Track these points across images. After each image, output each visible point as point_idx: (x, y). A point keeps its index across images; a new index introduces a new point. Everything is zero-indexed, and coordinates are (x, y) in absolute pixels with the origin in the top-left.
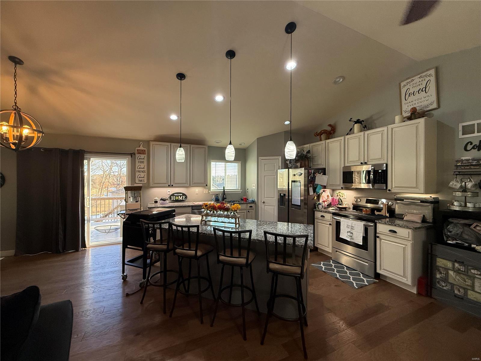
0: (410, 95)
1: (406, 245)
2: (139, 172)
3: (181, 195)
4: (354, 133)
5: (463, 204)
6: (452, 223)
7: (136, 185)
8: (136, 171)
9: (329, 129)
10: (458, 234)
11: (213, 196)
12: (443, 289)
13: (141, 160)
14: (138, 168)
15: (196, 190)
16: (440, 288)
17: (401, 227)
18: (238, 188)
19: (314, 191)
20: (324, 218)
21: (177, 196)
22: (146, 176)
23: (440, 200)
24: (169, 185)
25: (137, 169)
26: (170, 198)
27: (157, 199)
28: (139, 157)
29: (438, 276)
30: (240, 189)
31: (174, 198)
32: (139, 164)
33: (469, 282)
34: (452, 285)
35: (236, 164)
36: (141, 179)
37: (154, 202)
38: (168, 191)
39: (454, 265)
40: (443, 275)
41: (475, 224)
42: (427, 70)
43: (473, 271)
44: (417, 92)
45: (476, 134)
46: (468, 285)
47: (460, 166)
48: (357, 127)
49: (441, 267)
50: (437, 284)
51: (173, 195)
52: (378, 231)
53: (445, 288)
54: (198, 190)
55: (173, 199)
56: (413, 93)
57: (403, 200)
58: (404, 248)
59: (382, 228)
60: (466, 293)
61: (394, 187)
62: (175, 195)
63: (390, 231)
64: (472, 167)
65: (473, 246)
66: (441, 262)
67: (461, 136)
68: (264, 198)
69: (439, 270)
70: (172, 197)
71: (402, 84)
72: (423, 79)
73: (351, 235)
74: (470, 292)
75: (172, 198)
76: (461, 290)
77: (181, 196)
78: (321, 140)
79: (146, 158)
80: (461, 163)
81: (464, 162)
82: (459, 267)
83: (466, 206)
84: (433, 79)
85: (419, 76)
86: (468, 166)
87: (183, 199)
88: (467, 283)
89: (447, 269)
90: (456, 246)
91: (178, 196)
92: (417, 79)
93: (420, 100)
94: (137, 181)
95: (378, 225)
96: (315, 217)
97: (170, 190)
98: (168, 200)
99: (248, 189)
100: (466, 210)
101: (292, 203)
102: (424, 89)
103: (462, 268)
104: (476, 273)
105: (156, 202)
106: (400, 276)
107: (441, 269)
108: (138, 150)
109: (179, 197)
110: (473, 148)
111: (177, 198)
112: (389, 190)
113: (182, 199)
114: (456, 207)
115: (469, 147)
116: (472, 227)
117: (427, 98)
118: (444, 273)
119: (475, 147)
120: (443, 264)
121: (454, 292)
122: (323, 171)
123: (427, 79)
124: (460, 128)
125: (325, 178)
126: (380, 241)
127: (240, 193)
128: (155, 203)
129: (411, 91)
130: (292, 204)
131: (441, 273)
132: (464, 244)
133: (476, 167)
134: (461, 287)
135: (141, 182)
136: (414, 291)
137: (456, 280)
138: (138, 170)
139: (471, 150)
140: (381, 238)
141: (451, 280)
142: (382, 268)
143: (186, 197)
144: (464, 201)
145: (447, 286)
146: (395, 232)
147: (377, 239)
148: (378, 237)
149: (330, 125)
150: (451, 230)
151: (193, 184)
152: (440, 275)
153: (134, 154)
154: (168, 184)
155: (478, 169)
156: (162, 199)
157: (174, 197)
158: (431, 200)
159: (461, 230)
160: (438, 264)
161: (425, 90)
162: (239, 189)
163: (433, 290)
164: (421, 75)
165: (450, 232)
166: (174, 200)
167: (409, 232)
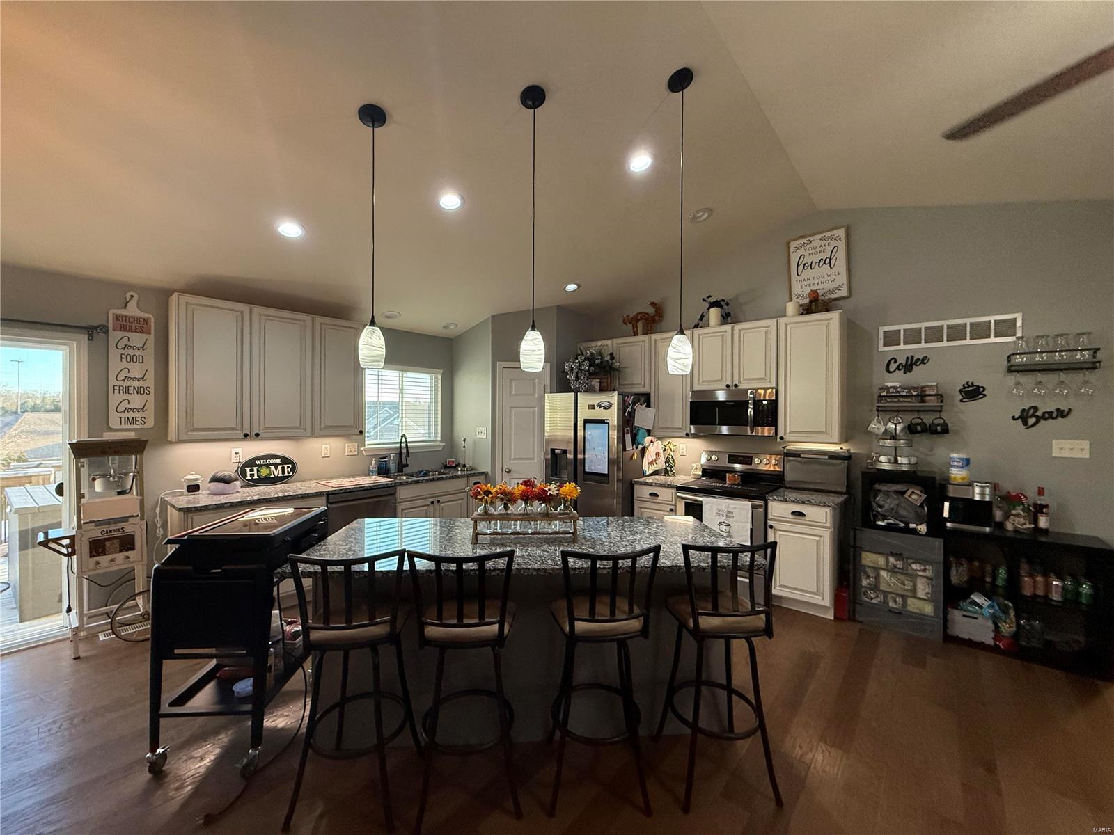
0: (805, 268)
1: (821, 536)
2: (126, 390)
3: (279, 461)
4: (708, 326)
5: (892, 459)
6: (880, 491)
7: (108, 436)
8: (111, 389)
9: (651, 311)
10: (892, 509)
11: (374, 462)
12: (871, 603)
13: (131, 352)
14: (121, 377)
15: (324, 446)
16: (868, 602)
17: (813, 504)
18: (433, 439)
19: (634, 442)
20: (656, 498)
21: (264, 465)
22: (151, 407)
23: (854, 453)
24: (246, 435)
25: (112, 382)
26: (243, 473)
27: (197, 479)
28: (125, 341)
29: (865, 583)
30: (439, 439)
31: (255, 472)
32: (124, 364)
33: (909, 585)
34: (885, 593)
35: (428, 376)
36: (130, 415)
37: (185, 490)
38: (234, 451)
39: (887, 560)
40: (871, 579)
41: (910, 491)
42: (833, 229)
43: (914, 566)
44: (817, 264)
45: (902, 347)
46: (907, 590)
47: (884, 396)
48: (714, 314)
49: (869, 567)
50: (863, 596)
51: (251, 463)
52: (770, 516)
53: (874, 601)
54: (328, 446)
55: (252, 475)
56: (810, 264)
57: (799, 456)
58: (818, 542)
59: (779, 509)
60: (904, 604)
61: (788, 431)
62: (258, 462)
63: (793, 513)
64: (901, 399)
65: (912, 526)
66: (868, 559)
67: (881, 348)
68: (510, 460)
69: (865, 573)
70: (248, 469)
71: (793, 245)
72: (827, 243)
73: (728, 528)
74: (910, 601)
75: (248, 473)
76: (898, 599)
77: (276, 466)
78: (636, 334)
79: (151, 346)
80: (887, 393)
81: (891, 390)
82: (895, 563)
83: (896, 461)
84: (842, 245)
85: (820, 236)
86: (895, 397)
87: (283, 472)
88: (906, 587)
89: (877, 569)
90: (889, 528)
91: (268, 466)
92: (816, 241)
93: (821, 280)
94: (114, 422)
95: (771, 504)
96: (635, 498)
97: (239, 450)
98: (236, 480)
99: (464, 440)
100: (899, 468)
101: (587, 470)
102: (828, 261)
103: (899, 564)
104: (918, 569)
105: (193, 488)
106: (811, 593)
107: (868, 569)
108: (117, 317)
109: (272, 467)
110: (898, 368)
111: (264, 472)
112: (782, 438)
113: (281, 475)
114: (884, 464)
115: (893, 367)
116: (906, 495)
117: (832, 278)
118: (874, 575)
119: (901, 368)
120: (871, 561)
121: (888, 604)
122: (646, 399)
123: (833, 244)
124: (881, 336)
125: (650, 413)
126: (775, 534)
127: (441, 449)
128: (188, 491)
129: (808, 260)
130: (585, 473)
131: (868, 577)
132: (897, 524)
133: (906, 400)
134: (897, 595)
135: (129, 426)
136: (830, 616)
137: (890, 585)
138: (118, 383)
139: (895, 370)
140: (776, 528)
141: (883, 587)
142: (778, 584)
143: (294, 469)
144: (894, 454)
145: (877, 597)
146: (802, 515)
147: (769, 530)
148: (771, 527)
149: (653, 304)
150: (882, 503)
151: (320, 430)
152: (868, 581)
153: (104, 329)
154: (242, 430)
155: (910, 402)
156: (215, 479)
157: (255, 469)
158: (844, 454)
159: (896, 502)
160: (864, 562)
161: (830, 262)
162: (436, 441)
163: (858, 608)
164: (823, 235)
165: (881, 507)
166: (256, 477)
167: (826, 512)
